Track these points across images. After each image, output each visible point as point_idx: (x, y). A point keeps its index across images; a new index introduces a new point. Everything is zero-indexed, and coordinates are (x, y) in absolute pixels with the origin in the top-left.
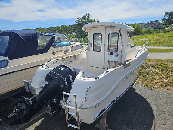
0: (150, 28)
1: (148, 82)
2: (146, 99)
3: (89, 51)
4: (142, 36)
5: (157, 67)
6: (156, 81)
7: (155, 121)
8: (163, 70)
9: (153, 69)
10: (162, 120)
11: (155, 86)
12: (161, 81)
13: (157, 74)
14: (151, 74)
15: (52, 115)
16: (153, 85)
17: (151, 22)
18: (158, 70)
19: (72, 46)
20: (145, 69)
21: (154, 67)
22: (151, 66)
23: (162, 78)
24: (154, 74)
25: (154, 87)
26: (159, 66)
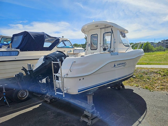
0: (161, 47)
1: (149, 86)
2: (143, 97)
3: (88, 50)
4: (152, 53)
5: (160, 73)
6: (157, 85)
7: (146, 112)
8: (165, 76)
9: (155, 75)
10: (154, 112)
11: (156, 89)
12: (162, 85)
13: (158, 79)
14: (153, 79)
15: (49, 101)
16: (153, 88)
17: (162, 41)
18: (160, 76)
19: (74, 49)
20: (146, 74)
21: (156, 73)
22: (153, 72)
23: (164, 82)
24: (156, 79)
25: (154, 89)
26: (162, 72)
